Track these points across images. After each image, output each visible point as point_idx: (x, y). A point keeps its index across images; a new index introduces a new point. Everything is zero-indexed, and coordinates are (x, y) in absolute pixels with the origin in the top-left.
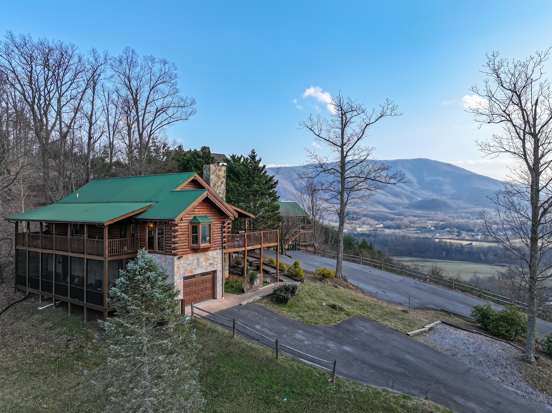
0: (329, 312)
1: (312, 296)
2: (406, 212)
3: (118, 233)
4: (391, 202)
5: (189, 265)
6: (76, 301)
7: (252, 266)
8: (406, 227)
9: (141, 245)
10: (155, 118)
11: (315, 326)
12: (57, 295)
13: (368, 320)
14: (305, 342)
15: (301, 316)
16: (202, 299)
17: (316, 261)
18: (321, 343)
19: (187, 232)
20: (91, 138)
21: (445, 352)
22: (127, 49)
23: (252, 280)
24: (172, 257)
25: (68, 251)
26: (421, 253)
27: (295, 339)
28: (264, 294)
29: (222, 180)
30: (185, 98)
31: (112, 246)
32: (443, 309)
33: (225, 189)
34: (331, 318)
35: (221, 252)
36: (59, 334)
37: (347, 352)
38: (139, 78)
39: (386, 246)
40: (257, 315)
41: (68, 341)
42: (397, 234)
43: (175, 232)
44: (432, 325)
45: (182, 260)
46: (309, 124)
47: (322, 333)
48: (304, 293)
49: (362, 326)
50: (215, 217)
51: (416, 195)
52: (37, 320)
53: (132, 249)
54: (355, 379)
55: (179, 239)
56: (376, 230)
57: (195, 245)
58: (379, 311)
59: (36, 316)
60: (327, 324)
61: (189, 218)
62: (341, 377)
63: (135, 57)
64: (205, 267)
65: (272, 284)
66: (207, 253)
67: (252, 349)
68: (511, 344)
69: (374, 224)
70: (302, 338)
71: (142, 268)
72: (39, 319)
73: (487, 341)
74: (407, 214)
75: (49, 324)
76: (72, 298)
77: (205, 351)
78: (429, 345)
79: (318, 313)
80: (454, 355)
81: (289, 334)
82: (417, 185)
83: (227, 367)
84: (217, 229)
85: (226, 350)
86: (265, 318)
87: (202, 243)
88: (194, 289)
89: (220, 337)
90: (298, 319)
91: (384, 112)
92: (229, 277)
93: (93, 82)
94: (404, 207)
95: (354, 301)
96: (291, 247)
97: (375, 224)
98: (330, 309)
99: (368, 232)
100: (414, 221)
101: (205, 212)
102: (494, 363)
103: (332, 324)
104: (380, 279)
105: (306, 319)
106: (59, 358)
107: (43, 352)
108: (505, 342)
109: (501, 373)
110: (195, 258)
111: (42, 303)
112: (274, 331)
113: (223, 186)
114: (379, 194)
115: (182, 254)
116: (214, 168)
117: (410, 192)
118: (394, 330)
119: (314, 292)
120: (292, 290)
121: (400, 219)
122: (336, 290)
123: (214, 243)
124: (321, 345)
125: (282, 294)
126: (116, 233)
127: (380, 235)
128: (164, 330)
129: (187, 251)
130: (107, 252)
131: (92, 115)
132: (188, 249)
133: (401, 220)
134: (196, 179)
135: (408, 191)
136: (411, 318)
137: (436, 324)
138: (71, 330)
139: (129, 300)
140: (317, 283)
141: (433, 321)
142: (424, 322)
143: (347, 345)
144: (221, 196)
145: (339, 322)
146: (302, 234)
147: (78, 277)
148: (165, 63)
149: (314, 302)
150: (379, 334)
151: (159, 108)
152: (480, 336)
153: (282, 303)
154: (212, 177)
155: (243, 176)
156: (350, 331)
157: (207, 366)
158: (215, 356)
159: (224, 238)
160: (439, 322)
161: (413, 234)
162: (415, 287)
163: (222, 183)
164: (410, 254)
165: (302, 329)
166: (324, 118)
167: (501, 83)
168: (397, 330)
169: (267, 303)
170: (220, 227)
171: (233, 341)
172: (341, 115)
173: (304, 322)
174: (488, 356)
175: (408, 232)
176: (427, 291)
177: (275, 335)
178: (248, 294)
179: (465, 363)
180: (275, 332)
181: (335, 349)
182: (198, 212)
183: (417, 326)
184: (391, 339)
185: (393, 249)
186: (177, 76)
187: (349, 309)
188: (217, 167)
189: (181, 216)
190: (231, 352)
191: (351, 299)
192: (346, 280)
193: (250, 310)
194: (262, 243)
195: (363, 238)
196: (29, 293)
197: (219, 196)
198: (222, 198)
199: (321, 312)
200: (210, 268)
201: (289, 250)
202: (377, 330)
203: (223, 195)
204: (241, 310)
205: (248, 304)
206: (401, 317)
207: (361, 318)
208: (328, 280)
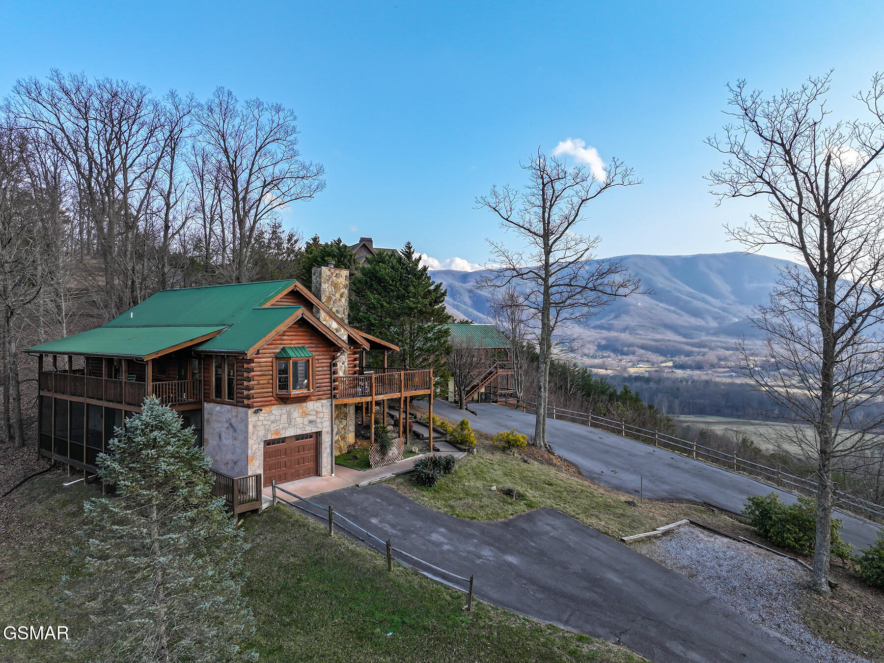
0: (499, 500)
1: (478, 474)
2: (713, 341)
3: (176, 373)
4: (687, 324)
5: (273, 423)
8: (713, 366)
9: (205, 391)
10: (262, 196)
11: (470, 522)
12: (89, 466)
13: (563, 515)
14: (445, 546)
15: (451, 507)
16: (297, 476)
17: (515, 421)
18: (471, 548)
19: (271, 372)
20: (169, 227)
21: (677, 571)
22: (220, 89)
23: (384, 449)
24: (245, 409)
25: (102, 400)
26: (737, 410)
27: (429, 541)
28: (400, 471)
29: (342, 290)
30: (307, 164)
31: (169, 393)
32: (707, 501)
33: (347, 304)
34: (499, 511)
35: (329, 404)
37: (510, 565)
38: (238, 135)
39: (676, 397)
40: (378, 502)
42: (695, 378)
43: (249, 372)
44: (671, 526)
45: (261, 415)
46: (492, 201)
47: (477, 534)
48: (466, 471)
49: (548, 524)
50: (319, 349)
51: (729, 313)
52: (57, 501)
53: (194, 398)
54: (508, 606)
55: (255, 382)
56: (660, 370)
57: (284, 392)
58: (585, 502)
59: (57, 495)
60: (491, 519)
61: (274, 351)
62: (485, 603)
63: (232, 102)
64: (301, 426)
65: (421, 455)
66: (304, 404)
67: (354, 554)
68: (798, 562)
69: (658, 360)
70: (442, 539)
71: (147, 425)
72: (61, 500)
73: (757, 556)
74: (713, 344)
75: (72, 508)
77: (283, 555)
78: (655, 558)
79: (481, 501)
80: (692, 576)
81: (422, 533)
82: (733, 297)
83: (312, 580)
84: (323, 367)
85: (315, 555)
86: (391, 508)
87: (293, 389)
88: (284, 460)
89: (310, 535)
90: (444, 510)
92: (355, 443)
93: (173, 142)
94: (708, 334)
95: (548, 484)
96: (483, 398)
97: (659, 362)
98: (501, 497)
99: (647, 375)
100: (725, 357)
101: (302, 342)
102: (757, 591)
103: (500, 520)
104: (615, 450)
105: (458, 511)
107: (55, 549)
108: (789, 558)
109: (764, 606)
110: (284, 411)
111: (70, 476)
112: (399, 527)
113: (343, 300)
114: (666, 311)
115: (262, 406)
116: (328, 273)
117: (719, 309)
118: (602, 532)
119: (485, 469)
120: (447, 466)
121: (701, 354)
122: (524, 466)
123: (317, 390)
124: (470, 552)
125: (426, 471)
126: (173, 372)
127: (668, 379)
128: (175, 520)
129: (271, 401)
131: (169, 193)
132: (272, 398)
133: (704, 355)
134: (298, 289)
135: (716, 308)
136: (637, 514)
137: (679, 526)
139: (122, 473)
140: (496, 454)
141: (674, 521)
142: (659, 521)
143: (512, 554)
144: (340, 316)
145: (511, 517)
146: (500, 376)
148: (278, 109)
149: (479, 484)
150: (572, 539)
151: (269, 179)
152: (748, 547)
153: (424, 485)
154: (325, 286)
155: (391, 285)
156: (526, 531)
157: (283, 578)
158: (297, 563)
159: (334, 382)
160: (685, 521)
161: (724, 379)
163: (341, 296)
164: (718, 411)
165: (446, 527)
167: (758, 131)
168: (606, 533)
169: (401, 484)
170: (328, 364)
171: (327, 542)
172: (541, 187)
173: (452, 515)
174: (750, 579)
175: (715, 374)
177: (399, 534)
178: (376, 470)
179: (707, 588)
180: (400, 530)
181: (491, 559)
182: (289, 342)
183: (643, 527)
184: (591, 547)
185: (689, 403)
186: (297, 130)
187: (534, 496)
188: (332, 270)
189: (257, 346)
190: (322, 558)
191: (544, 482)
192: (550, 451)
193: (370, 494)
194: (403, 390)
195: (638, 384)
196: (56, 461)
197: (337, 317)
198: (342, 319)
199: (486, 501)
200: (310, 428)
201: (478, 402)
202: (572, 531)
203: (343, 314)
204: (355, 494)
205: (370, 484)
206: (620, 512)
207: (552, 512)
208: (515, 450)
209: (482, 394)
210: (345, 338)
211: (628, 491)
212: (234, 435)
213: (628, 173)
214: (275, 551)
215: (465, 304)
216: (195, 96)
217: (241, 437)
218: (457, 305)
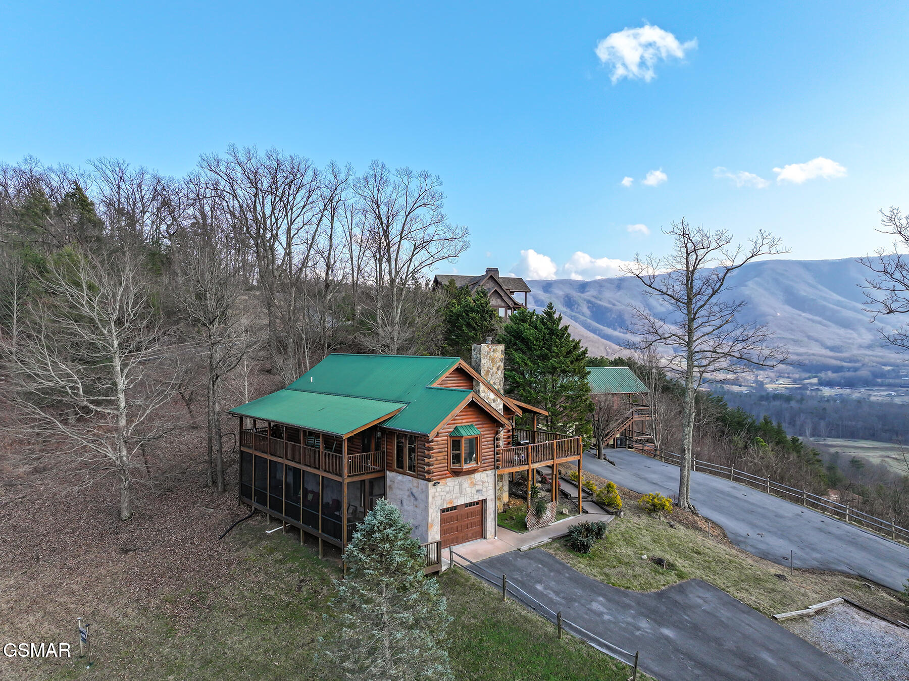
0: (651, 570)
1: (629, 541)
5: (448, 493)
6: (310, 529)
7: (545, 483)
8: (866, 383)
9: (388, 461)
10: (413, 256)
11: (624, 591)
12: (288, 518)
13: (713, 588)
14: (605, 616)
15: (607, 575)
16: (466, 539)
17: (654, 472)
18: (630, 620)
19: (446, 449)
21: (832, 655)
22: (375, 162)
23: (539, 512)
24: (425, 482)
25: (300, 463)
27: (591, 610)
28: (556, 535)
29: (498, 364)
30: (453, 227)
31: (353, 463)
33: (502, 376)
34: (652, 581)
35: (493, 474)
36: (290, 571)
37: (667, 638)
40: (540, 568)
41: (300, 582)
42: (845, 397)
43: (429, 450)
44: (825, 604)
45: (439, 487)
47: (633, 604)
48: (616, 536)
49: (700, 597)
50: (484, 426)
52: (264, 548)
53: (379, 467)
55: (434, 459)
57: (457, 466)
58: (734, 574)
59: (263, 542)
60: (644, 589)
61: (449, 430)
63: (386, 173)
64: (470, 495)
65: (571, 518)
66: (473, 476)
67: (527, 620)
69: (800, 376)
70: (602, 609)
71: (381, 523)
72: (267, 546)
75: (278, 556)
76: (305, 524)
77: (465, 616)
78: (808, 639)
79: (633, 570)
80: (848, 661)
81: (583, 601)
83: (492, 641)
84: (488, 441)
85: (492, 618)
86: (552, 574)
87: (465, 463)
88: (456, 525)
89: (486, 599)
90: (600, 578)
91: (758, 248)
92: (509, 502)
95: (696, 553)
96: (619, 443)
97: (802, 378)
98: (652, 566)
101: (471, 420)
103: (653, 590)
104: (759, 510)
105: (613, 579)
106: (290, 603)
107: (272, 593)
110: (456, 483)
111: (270, 524)
112: (562, 595)
113: (499, 372)
114: (810, 322)
115: (439, 479)
116: (487, 349)
118: (754, 608)
119: (634, 536)
120: (598, 531)
122: (671, 531)
123: (483, 462)
124: (628, 623)
125: (580, 538)
129: (446, 474)
130: (346, 471)
131: (329, 254)
132: (447, 472)
133: (855, 371)
134: (462, 366)
136: (788, 589)
137: (833, 605)
138: (304, 568)
139: (366, 562)
140: (642, 518)
141: (827, 599)
142: (811, 599)
143: (668, 627)
144: (496, 387)
145: (663, 588)
146: (635, 421)
147: (312, 492)
148: (426, 177)
149: (630, 551)
150: (725, 614)
151: (418, 243)
153: (580, 551)
154: (483, 361)
155: (534, 345)
156: (679, 603)
157: (467, 637)
158: (478, 624)
159: (497, 454)
160: (839, 600)
162: (821, 530)
163: (498, 369)
165: (604, 596)
166: (658, 259)
168: (758, 609)
169: (558, 549)
170: (492, 439)
171: (502, 606)
173: (608, 583)
176: (839, 538)
177: (563, 601)
178: (533, 532)
180: (563, 598)
181: (649, 631)
182: (460, 421)
183: (795, 605)
184: (743, 624)
185: (838, 425)
186: (444, 195)
187: (684, 566)
188: (490, 346)
189: (436, 430)
190: (498, 622)
191: (693, 550)
192: (694, 513)
193: (532, 559)
194: (555, 458)
195: (777, 403)
196: (255, 508)
197: (494, 388)
198: (498, 390)
199: (638, 571)
200: (477, 497)
201: (614, 448)
202: (724, 605)
203: (499, 386)
204: (519, 559)
205: (530, 549)
206: (770, 587)
207: (702, 584)
208: (661, 513)
209: (617, 439)
210: (501, 407)
211: (777, 561)
212: (415, 503)
213: (775, 243)
214: (458, 612)
215: (583, 315)
216: (352, 165)
217: (422, 505)
218: (575, 316)
